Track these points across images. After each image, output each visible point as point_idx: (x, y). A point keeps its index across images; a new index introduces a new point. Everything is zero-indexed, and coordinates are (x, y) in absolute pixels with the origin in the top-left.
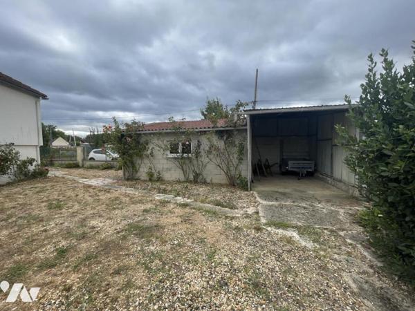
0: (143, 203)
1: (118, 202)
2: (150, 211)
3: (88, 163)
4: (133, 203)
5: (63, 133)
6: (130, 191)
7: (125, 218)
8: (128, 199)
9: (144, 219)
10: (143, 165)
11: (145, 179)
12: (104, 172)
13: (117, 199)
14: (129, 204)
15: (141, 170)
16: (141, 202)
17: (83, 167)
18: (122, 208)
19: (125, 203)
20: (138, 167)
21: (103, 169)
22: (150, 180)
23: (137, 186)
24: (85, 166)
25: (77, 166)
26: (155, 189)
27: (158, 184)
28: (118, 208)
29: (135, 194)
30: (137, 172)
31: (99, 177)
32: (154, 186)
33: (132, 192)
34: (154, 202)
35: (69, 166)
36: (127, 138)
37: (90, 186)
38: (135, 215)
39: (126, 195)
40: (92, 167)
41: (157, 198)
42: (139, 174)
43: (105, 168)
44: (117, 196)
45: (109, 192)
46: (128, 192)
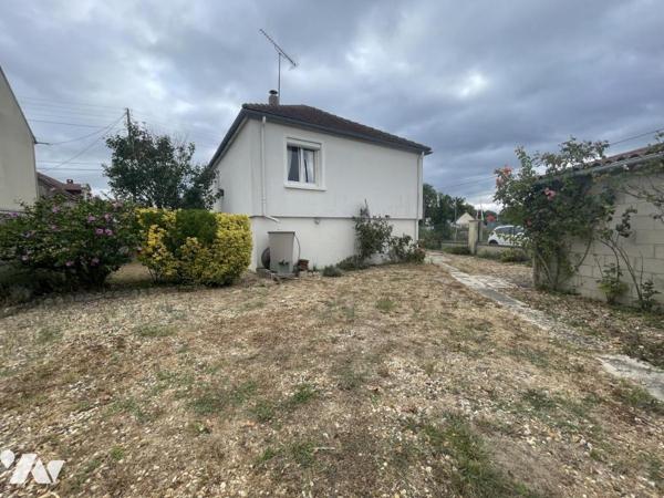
0: (544, 366)
1: (479, 334)
2: (550, 405)
3: (483, 249)
4: (514, 353)
5: (472, 208)
6: (530, 317)
7: (461, 387)
8: (508, 335)
9: (509, 431)
10: (590, 257)
11: (594, 296)
12: (503, 267)
13: (485, 325)
14: (502, 350)
15: (584, 271)
16: (540, 359)
17: (475, 254)
18: (476, 355)
19: (494, 345)
20: (573, 264)
21: (504, 261)
22: (612, 303)
23: (556, 309)
24: (479, 253)
25: (466, 252)
26: (616, 332)
27: (637, 321)
28: (466, 350)
29: (536, 329)
30: (570, 274)
31: (488, 274)
32: (618, 323)
33: (533, 321)
34: (589, 381)
35: (457, 252)
36: (547, 191)
37: (459, 286)
38: (492, 395)
39: (512, 324)
40: (487, 256)
41: (610, 368)
42: (575, 281)
43: (509, 260)
44: (491, 319)
45: (481, 306)
46: (523, 317)
